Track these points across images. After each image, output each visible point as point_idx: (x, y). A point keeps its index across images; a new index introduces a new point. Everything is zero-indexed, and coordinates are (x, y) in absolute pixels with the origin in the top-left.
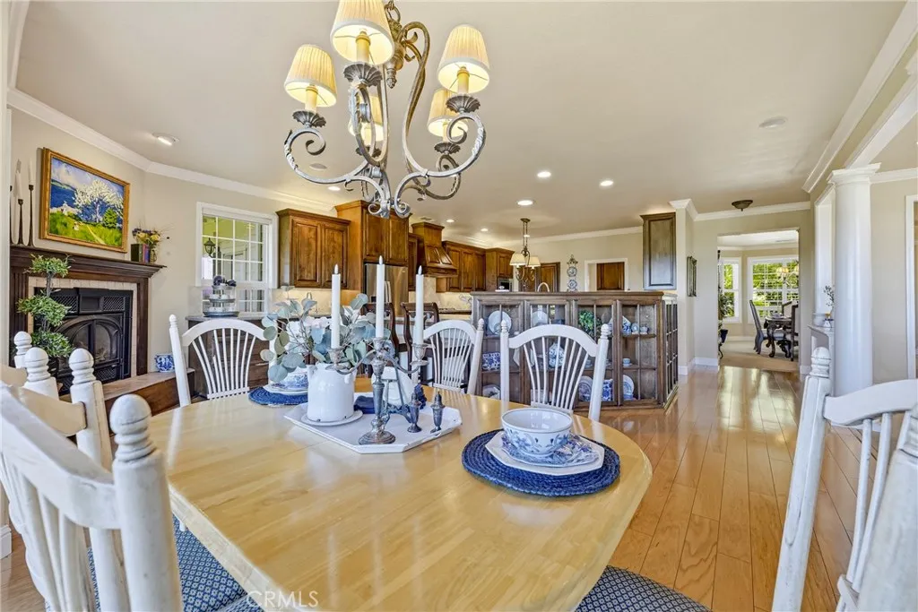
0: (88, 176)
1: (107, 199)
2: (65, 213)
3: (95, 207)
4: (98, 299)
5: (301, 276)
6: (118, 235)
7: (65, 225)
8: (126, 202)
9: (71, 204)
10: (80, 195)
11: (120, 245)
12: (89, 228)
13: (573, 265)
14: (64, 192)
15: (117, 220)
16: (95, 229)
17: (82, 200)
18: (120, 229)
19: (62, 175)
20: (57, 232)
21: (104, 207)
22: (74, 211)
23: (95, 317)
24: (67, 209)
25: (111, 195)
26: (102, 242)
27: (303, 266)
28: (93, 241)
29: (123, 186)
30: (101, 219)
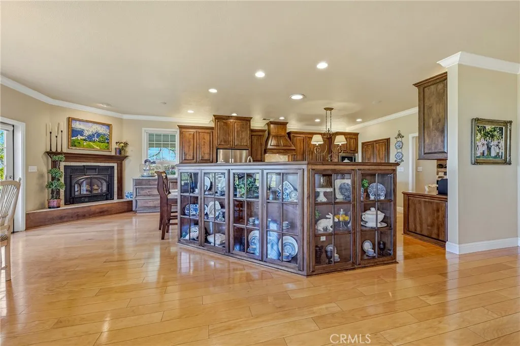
0: (90, 124)
1: (100, 132)
2: (79, 139)
3: (94, 135)
4: (96, 169)
5: (185, 158)
6: (107, 145)
7: (79, 143)
8: (111, 132)
9: (82, 135)
10: (86, 132)
11: (108, 149)
12: (91, 143)
13: (399, 139)
14: (79, 131)
15: (106, 140)
16: (94, 143)
17: (86, 133)
18: (108, 143)
19: (77, 126)
20: (75, 146)
21: (99, 135)
22: (84, 138)
23: (92, 176)
24: (80, 137)
25: (102, 130)
26: (98, 148)
27: (186, 153)
28: (93, 148)
29: (109, 126)
30: (97, 139)
